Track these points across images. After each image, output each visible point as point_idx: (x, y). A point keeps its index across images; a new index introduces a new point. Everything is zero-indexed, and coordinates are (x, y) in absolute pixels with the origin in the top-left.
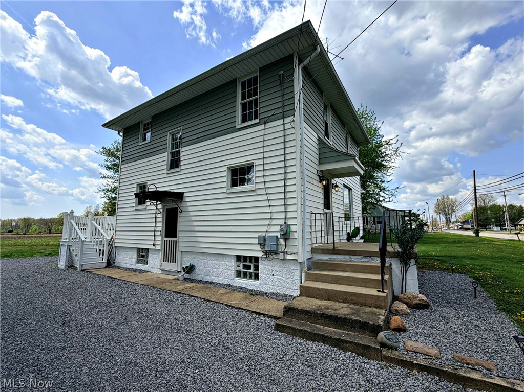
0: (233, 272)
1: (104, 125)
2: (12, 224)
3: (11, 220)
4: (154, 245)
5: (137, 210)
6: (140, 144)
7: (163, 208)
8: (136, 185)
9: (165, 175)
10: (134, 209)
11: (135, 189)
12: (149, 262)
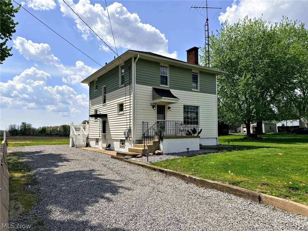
0: (119, 146)
1: (82, 82)
2: (57, 129)
3: (57, 126)
4: (100, 137)
5: (95, 122)
6: (95, 91)
7: (102, 121)
8: (94, 110)
9: (102, 106)
10: (94, 121)
11: (94, 112)
12: (99, 144)
